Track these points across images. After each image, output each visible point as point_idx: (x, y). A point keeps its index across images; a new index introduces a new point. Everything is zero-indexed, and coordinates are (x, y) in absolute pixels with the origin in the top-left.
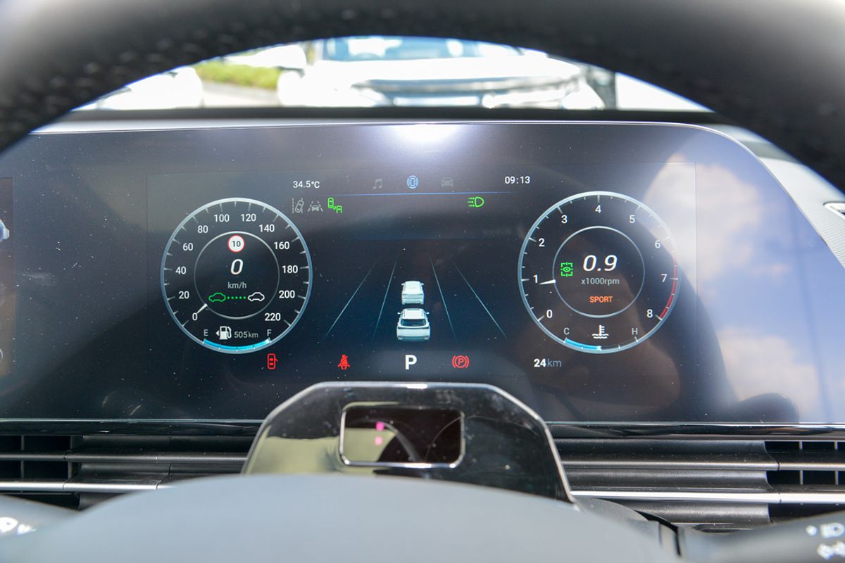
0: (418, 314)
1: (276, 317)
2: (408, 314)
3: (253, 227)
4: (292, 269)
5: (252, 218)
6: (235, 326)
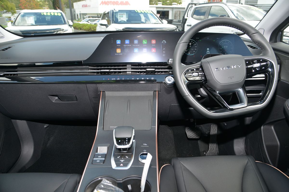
0: (208, 51)
1: (195, 51)
4: (196, 47)
5: (192, 41)
6: (190, 52)
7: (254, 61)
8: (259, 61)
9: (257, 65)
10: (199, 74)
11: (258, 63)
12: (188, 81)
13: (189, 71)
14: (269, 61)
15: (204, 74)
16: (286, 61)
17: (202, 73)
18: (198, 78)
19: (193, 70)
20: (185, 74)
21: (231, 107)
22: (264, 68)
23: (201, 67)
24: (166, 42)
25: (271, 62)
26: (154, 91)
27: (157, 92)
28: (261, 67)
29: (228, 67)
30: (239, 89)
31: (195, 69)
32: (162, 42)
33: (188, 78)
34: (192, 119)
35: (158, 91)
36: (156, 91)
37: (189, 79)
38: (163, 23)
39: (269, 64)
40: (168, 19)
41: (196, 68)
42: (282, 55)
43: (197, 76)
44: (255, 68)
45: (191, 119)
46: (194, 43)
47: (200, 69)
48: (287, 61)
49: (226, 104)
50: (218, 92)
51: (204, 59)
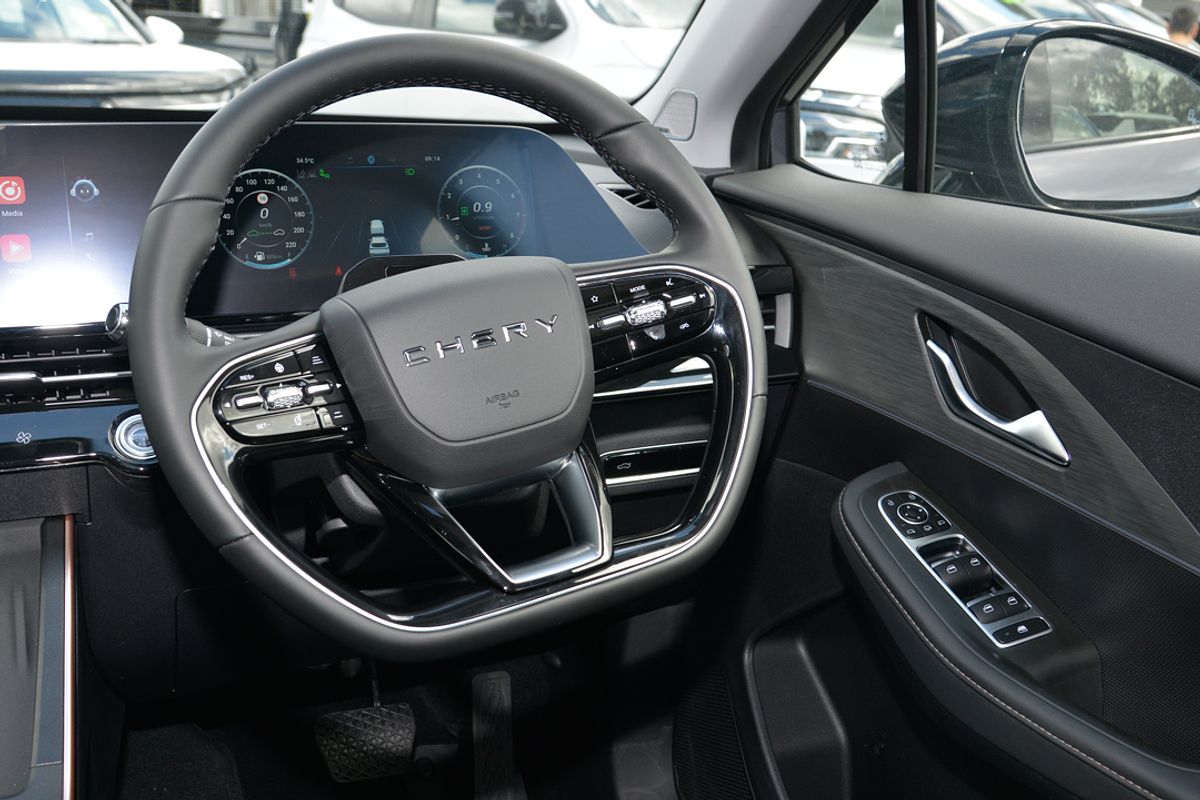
0: (381, 240)
1: (293, 245)
2: (375, 240)
3: (272, 188)
4: (301, 214)
5: (272, 182)
6: (266, 252)
7: (632, 291)
8: (656, 287)
9: (648, 311)
10: (312, 390)
11: (652, 298)
12: (242, 446)
13: (242, 378)
14: (710, 283)
15: (344, 388)
16: (824, 270)
17: (326, 387)
18: (301, 421)
19: (269, 370)
20: (216, 405)
21: (520, 578)
22: (686, 325)
23: (322, 344)
24: (96, 191)
25: (719, 290)
26: (48, 519)
27: (67, 523)
28: (671, 319)
29: (483, 337)
30: (565, 463)
31: (279, 362)
32: (73, 192)
33: (234, 426)
34: (352, 661)
35: (73, 515)
36: (62, 518)
37: (244, 430)
38: (149, 40)
39: (712, 304)
40: (192, 15)
41: (292, 354)
42: (797, 241)
43: (295, 408)
44: (638, 331)
45: (343, 662)
46: (285, 195)
47: (317, 360)
48: (831, 270)
49: (490, 564)
50: (436, 493)
51: (345, 290)
